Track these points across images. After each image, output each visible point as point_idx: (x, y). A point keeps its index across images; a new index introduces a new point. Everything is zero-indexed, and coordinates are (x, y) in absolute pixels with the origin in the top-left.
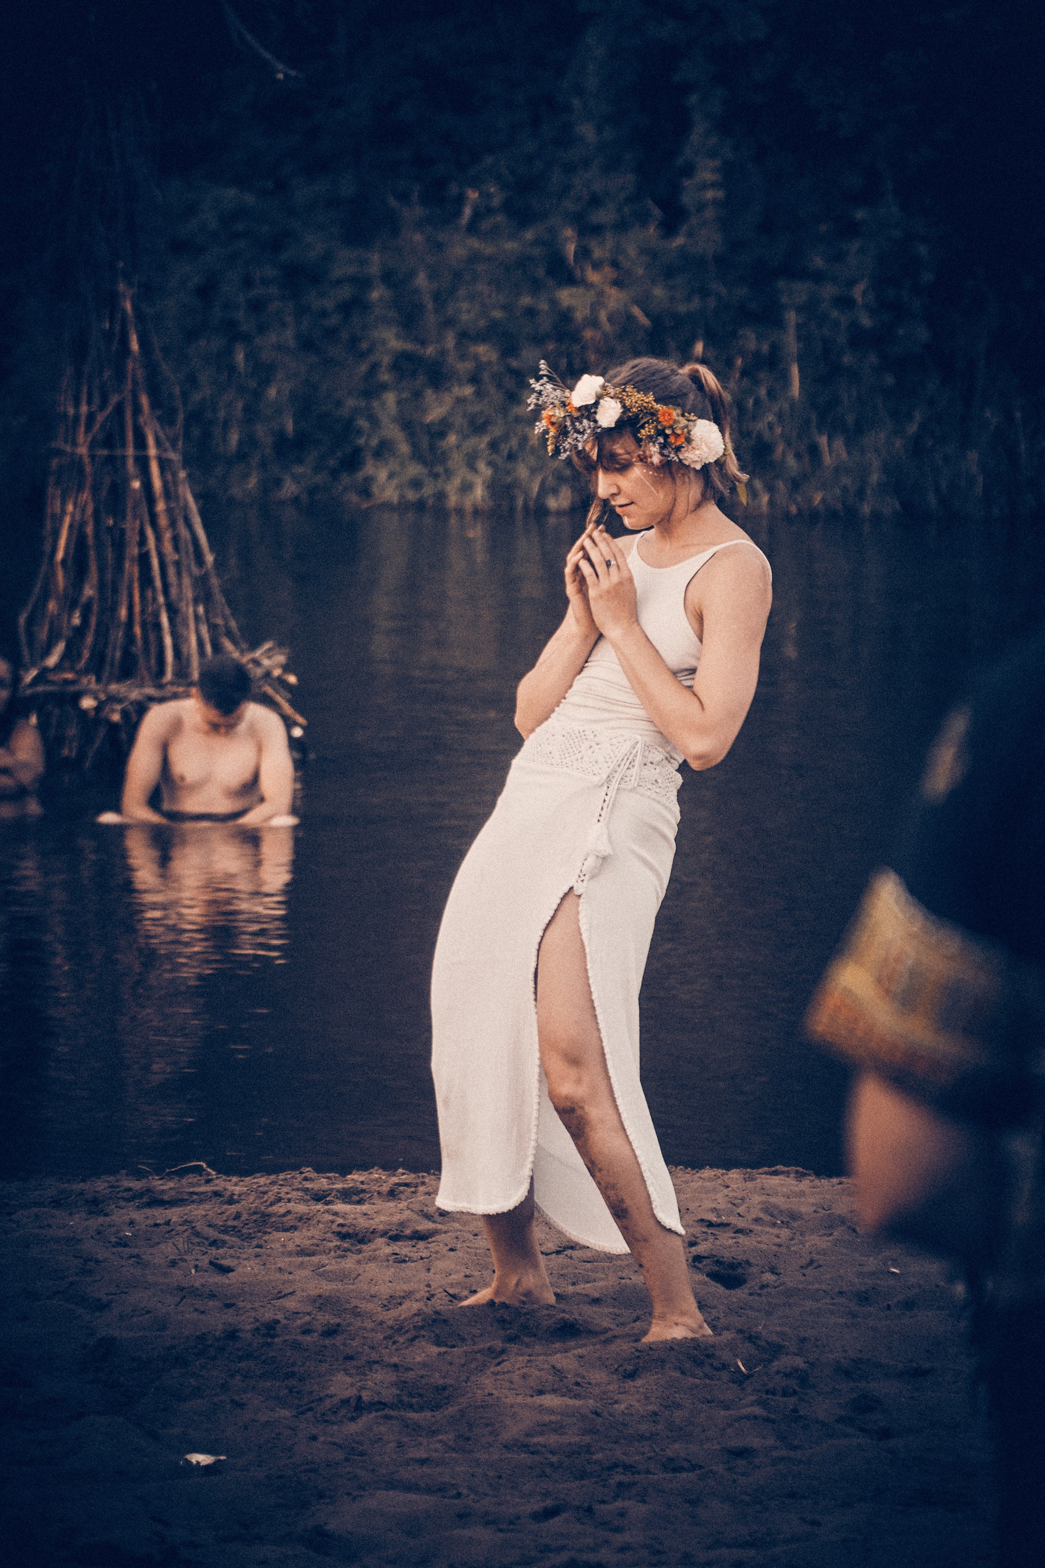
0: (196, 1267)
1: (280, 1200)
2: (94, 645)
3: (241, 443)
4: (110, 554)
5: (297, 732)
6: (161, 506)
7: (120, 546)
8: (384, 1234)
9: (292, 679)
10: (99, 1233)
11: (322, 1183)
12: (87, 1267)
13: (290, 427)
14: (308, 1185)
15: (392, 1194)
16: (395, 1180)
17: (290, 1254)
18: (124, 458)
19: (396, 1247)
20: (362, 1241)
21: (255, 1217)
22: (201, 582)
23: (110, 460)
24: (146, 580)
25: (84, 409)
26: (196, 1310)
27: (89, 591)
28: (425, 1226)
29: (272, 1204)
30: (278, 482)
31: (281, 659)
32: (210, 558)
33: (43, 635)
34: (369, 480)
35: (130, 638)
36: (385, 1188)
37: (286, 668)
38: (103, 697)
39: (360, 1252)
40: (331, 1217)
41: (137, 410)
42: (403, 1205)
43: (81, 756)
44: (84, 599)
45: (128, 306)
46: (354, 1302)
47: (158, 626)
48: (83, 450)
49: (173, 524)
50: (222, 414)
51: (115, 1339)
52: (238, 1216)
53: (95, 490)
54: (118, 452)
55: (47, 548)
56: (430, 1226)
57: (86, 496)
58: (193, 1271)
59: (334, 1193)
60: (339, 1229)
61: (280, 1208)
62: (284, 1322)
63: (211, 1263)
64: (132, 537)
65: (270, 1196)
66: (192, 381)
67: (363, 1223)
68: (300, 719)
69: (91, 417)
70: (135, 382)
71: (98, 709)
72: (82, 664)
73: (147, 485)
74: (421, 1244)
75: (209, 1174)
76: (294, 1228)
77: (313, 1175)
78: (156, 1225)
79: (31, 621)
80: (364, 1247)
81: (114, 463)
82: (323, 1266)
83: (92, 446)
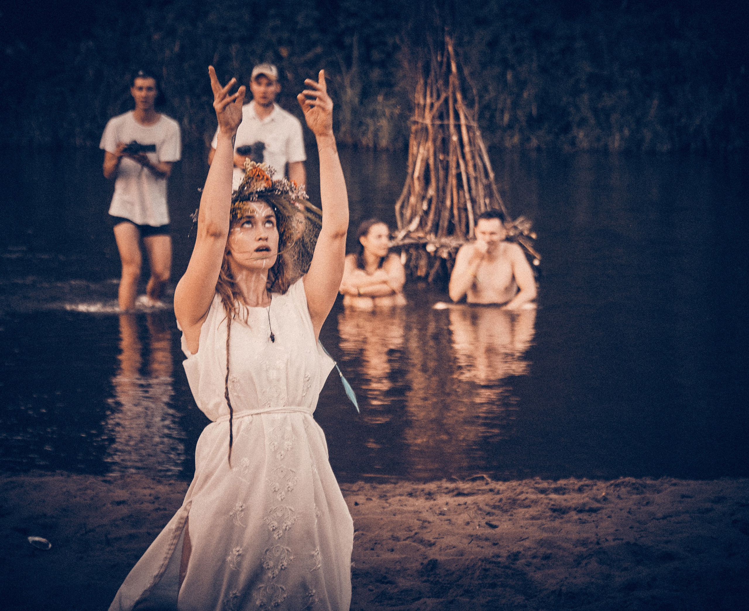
0: (479, 525)
1: (522, 493)
2: (434, 220)
3: (510, 120)
4: (441, 173)
5: (536, 263)
6: (467, 149)
7: (447, 169)
8: (575, 509)
9: (534, 236)
10: (431, 509)
11: (545, 485)
12: (425, 525)
13: (534, 112)
14: (537, 485)
15: (580, 490)
16: (581, 483)
17: (527, 519)
18: (448, 126)
19: (580, 516)
20: (564, 513)
21: (509, 501)
22: (488, 188)
23: (442, 126)
24: (460, 186)
25: (428, 101)
26: (478, 546)
27: (431, 192)
28: (596, 505)
29: (519, 494)
30: (528, 139)
31: (527, 225)
32: (492, 175)
33: (408, 213)
34: (574, 138)
35: (452, 215)
36: (576, 487)
37: (531, 230)
38: (438, 245)
39: (562, 518)
40: (548, 501)
41: (455, 101)
42: (585, 495)
43: (427, 275)
44: (428, 196)
45: (450, 49)
46: (559, 543)
47: (466, 210)
48: (428, 121)
49: (473, 158)
50: (500, 106)
51: (437, 560)
52: (501, 500)
53: (434, 141)
54: (446, 122)
55: (410, 170)
56: (598, 505)
57: (430, 144)
58: (477, 527)
59: (551, 490)
60: (552, 507)
61: (523, 497)
62: (523, 552)
63: (487, 523)
64: (453, 165)
65: (518, 491)
66: (485, 89)
67: (564, 504)
68: (538, 256)
69: (432, 105)
70: (454, 87)
71: (436, 251)
72: (428, 228)
73: (461, 139)
74: (594, 515)
75: (487, 481)
76: (529, 506)
77: (540, 481)
78: (459, 505)
79: (402, 207)
80: (565, 516)
81: (444, 128)
82: (544, 525)
83: (433, 119)
